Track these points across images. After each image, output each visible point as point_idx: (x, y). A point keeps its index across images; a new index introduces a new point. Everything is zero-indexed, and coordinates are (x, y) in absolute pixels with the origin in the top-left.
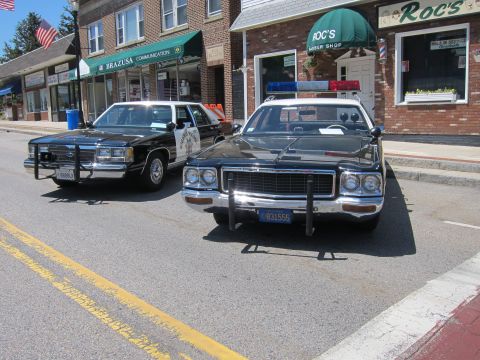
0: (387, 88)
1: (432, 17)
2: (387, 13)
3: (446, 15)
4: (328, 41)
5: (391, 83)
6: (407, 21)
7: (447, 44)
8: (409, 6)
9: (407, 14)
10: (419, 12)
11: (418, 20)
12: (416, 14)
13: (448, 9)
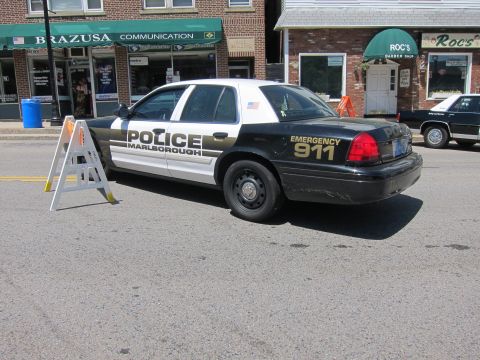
0: (421, 88)
1: (456, 46)
2: (428, 38)
3: (464, 46)
4: (406, 52)
5: (424, 85)
6: (440, 46)
7: (455, 64)
8: (443, 36)
9: (441, 41)
10: (448, 41)
11: (448, 46)
12: (447, 42)
13: (465, 43)
